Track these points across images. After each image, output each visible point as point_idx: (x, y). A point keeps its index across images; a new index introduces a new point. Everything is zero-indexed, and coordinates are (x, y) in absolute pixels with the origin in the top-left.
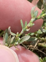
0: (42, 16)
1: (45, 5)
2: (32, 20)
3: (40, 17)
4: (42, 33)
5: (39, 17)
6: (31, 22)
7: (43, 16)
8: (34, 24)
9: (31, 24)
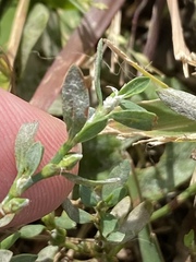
0: (61, 166)
1: (70, 120)
2: (20, 182)
3: (52, 171)
4: (74, 225)
5: (47, 170)
6: (13, 191)
7: (66, 164)
8: (27, 200)
9: (15, 201)
